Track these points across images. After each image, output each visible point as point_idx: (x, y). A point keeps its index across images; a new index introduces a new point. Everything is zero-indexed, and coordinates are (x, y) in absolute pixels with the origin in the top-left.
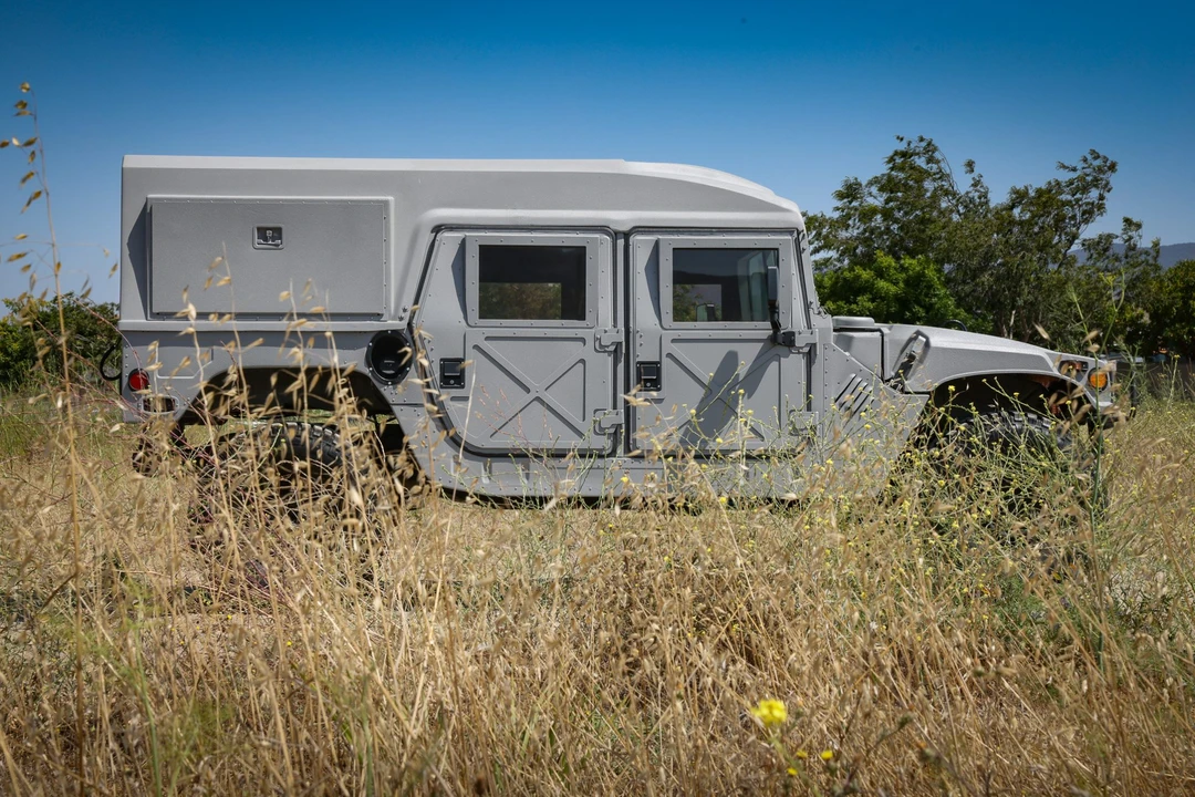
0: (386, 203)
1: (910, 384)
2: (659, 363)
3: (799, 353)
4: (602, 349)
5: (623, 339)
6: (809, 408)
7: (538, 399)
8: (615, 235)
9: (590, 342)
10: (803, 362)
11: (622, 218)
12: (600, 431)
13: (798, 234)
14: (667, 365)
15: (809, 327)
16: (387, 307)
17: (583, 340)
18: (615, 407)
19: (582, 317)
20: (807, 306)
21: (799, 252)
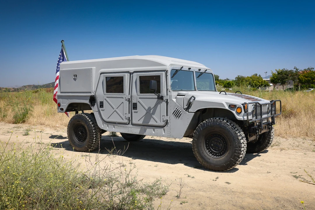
0: (92, 69)
1: (190, 110)
2: (137, 103)
3: (164, 101)
4: (126, 100)
5: (130, 98)
6: (167, 115)
7: (115, 111)
8: (131, 74)
9: (124, 98)
10: (166, 104)
11: (132, 69)
12: (126, 119)
13: (167, 72)
14: (138, 104)
15: (167, 95)
16: (92, 91)
17: (123, 98)
18: (129, 113)
19: (123, 92)
20: (167, 90)
21: (166, 76)
